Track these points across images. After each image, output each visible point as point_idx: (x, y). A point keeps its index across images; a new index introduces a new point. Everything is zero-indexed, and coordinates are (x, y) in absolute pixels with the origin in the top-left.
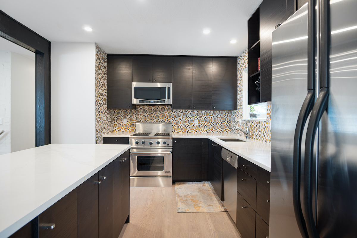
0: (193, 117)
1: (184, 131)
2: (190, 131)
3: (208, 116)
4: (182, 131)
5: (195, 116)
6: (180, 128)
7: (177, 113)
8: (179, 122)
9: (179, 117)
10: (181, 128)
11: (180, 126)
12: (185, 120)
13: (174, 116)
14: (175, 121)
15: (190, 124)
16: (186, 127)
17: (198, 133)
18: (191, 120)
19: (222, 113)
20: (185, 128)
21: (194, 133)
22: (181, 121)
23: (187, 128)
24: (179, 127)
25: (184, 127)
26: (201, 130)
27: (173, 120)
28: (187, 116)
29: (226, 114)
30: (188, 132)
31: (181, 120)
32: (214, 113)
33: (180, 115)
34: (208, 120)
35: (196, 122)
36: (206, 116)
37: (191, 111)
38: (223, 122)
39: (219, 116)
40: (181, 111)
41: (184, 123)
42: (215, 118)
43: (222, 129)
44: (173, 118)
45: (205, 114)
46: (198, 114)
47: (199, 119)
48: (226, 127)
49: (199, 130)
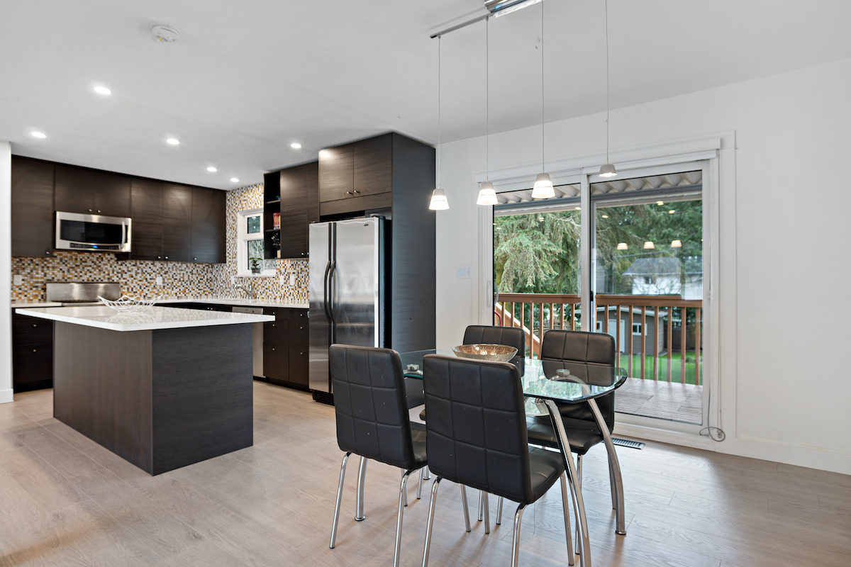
0: (154, 273)
1: (138, 296)
2: (148, 296)
3: (178, 272)
4: (134, 296)
5: (158, 272)
7: (126, 265)
8: (130, 281)
9: (130, 273)
10: (134, 291)
11: (132, 287)
12: (140, 277)
13: (120, 271)
14: (122, 278)
15: (148, 285)
16: (143, 288)
17: (162, 298)
18: (151, 277)
19: (199, 267)
20: (140, 290)
21: (156, 297)
22: (132, 279)
23: (144, 290)
24: (130, 289)
25: (138, 289)
26: (168, 293)
27: (120, 277)
29: (206, 269)
31: (132, 277)
32: (187, 266)
33: (132, 269)
34: (178, 278)
35: (159, 281)
36: (175, 272)
37: (150, 263)
38: (201, 281)
39: (195, 272)
40: (133, 263)
41: (139, 283)
42: (189, 274)
43: (199, 291)
44: (120, 275)
45: (173, 269)
46: (161, 268)
47: (163, 275)
48: (205, 288)
49: (164, 293)
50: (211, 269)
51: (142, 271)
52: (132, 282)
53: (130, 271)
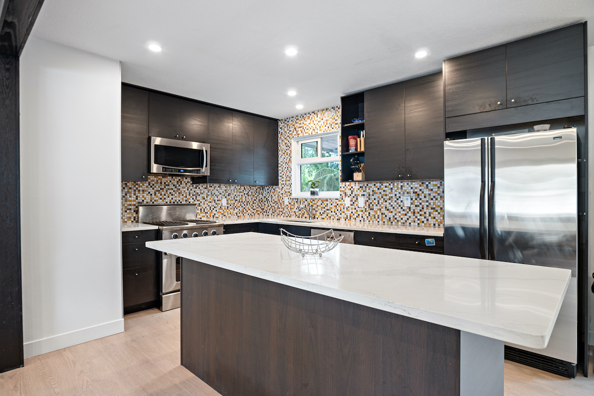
0: (220, 195)
1: (209, 216)
2: (216, 216)
3: (238, 194)
4: (206, 216)
5: (223, 194)
6: (204, 211)
7: (199, 188)
8: (202, 202)
9: (202, 195)
10: (206, 211)
11: (204, 208)
12: (210, 199)
13: (195, 193)
14: (196, 200)
15: (216, 206)
16: (212, 209)
17: (226, 217)
18: (218, 199)
19: (253, 189)
20: (210, 211)
21: (222, 217)
22: (204, 200)
23: (213, 211)
24: (203, 209)
25: (209, 209)
26: (230, 214)
27: (195, 199)
28: (213, 194)
29: (258, 191)
30: (215, 217)
31: (204, 199)
32: (244, 189)
33: (204, 192)
34: (238, 199)
35: (224, 202)
36: (235, 194)
37: (217, 186)
38: (254, 202)
39: (250, 193)
40: (205, 186)
41: (209, 204)
42: (246, 195)
43: (253, 211)
44: (194, 197)
45: (234, 191)
46: (226, 190)
47: (227, 197)
48: (257, 208)
49: (228, 213)
50: (262, 191)
51: (211, 194)
52: (204, 204)
53: (202, 194)
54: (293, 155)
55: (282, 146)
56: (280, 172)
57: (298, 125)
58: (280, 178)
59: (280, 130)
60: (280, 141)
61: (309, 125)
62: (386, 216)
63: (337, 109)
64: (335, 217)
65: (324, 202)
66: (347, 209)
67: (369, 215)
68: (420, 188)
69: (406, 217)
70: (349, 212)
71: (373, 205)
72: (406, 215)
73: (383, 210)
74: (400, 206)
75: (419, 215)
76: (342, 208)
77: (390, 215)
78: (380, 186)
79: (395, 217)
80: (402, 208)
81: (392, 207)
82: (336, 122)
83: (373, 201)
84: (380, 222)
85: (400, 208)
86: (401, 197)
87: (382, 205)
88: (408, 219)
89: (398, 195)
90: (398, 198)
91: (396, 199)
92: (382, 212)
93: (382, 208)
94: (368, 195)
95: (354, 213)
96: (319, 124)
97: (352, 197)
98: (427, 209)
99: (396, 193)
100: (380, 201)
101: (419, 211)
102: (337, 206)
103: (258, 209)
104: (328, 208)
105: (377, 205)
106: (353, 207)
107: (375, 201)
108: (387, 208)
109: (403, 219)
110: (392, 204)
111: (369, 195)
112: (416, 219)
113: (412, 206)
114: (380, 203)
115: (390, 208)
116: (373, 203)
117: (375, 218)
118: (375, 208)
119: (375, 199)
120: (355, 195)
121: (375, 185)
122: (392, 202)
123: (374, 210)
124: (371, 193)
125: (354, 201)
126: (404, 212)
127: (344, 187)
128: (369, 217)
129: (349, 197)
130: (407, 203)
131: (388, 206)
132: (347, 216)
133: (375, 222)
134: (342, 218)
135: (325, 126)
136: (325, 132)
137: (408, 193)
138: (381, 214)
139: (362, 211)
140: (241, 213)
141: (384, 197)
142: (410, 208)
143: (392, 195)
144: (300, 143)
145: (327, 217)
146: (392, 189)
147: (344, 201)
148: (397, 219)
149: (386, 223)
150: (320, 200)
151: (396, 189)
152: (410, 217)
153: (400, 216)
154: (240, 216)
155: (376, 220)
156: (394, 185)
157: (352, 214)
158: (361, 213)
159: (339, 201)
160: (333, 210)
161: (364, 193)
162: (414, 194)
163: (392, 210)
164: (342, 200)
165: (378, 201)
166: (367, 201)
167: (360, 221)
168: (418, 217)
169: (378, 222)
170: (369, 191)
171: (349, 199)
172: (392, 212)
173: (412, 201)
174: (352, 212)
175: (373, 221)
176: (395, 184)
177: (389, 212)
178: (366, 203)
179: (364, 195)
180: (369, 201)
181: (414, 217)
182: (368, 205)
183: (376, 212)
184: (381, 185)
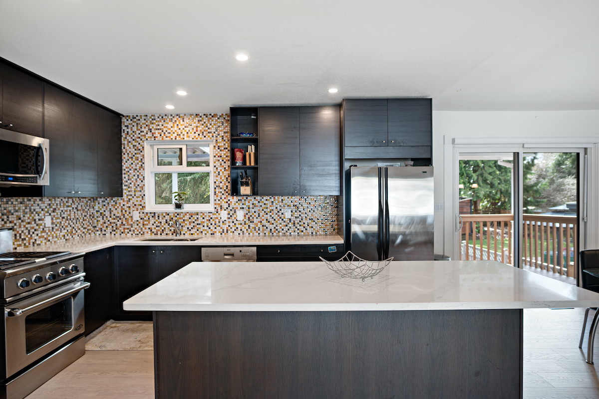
0: (42, 212)
1: (27, 244)
2: (37, 242)
3: (65, 209)
4: (23, 245)
5: (46, 210)
6: (20, 237)
7: (12, 203)
8: (18, 224)
9: (17, 214)
10: (22, 237)
11: (20, 232)
12: (29, 218)
13: (5, 211)
14: (8, 222)
15: (37, 227)
16: (31, 233)
17: (51, 242)
18: (39, 218)
19: (83, 202)
20: (29, 236)
21: (45, 243)
22: (20, 221)
23: (33, 235)
24: (18, 235)
25: (27, 234)
26: (56, 237)
27: (5, 220)
28: (32, 210)
29: (88, 204)
30: (35, 245)
31: (20, 219)
32: (73, 202)
33: (19, 209)
34: (65, 216)
35: (48, 221)
36: (62, 209)
37: (38, 199)
38: (85, 218)
39: (79, 208)
40: (20, 199)
41: (27, 226)
42: (75, 210)
43: (84, 230)
44: (5, 217)
45: (60, 205)
46: (50, 205)
47: (52, 214)
48: (88, 226)
49: (53, 238)
50: (92, 203)
51: (30, 211)
52: (20, 227)
53: (17, 211)
54: (146, 160)
55: (128, 149)
56: (124, 180)
57: (155, 126)
58: (124, 187)
59: (124, 128)
60: (124, 142)
61: (172, 129)
62: (267, 228)
63: (211, 117)
64: (208, 232)
65: (193, 216)
66: (223, 222)
67: (249, 228)
68: (300, 201)
69: (287, 227)
70: (225, 226)
71: (253, 218)
72: (287, 226)
73: (264, 222)
74: (280, 218)
75: (298, 225)
76: (217, 222)
77: (272, 227)
78: (261, 200)
79: (277, 228)
80: (283, 220)
81: (273, 219)
82: (209, 131)
83: (253, 214)
84: (261, 234)
85: (281, 220)
86: (282, 210)
87: (263, 218)
88: (288, 230)
89: (279, 208)
90: (279, 210)
91: (277, 212)
92: (263, 224)
93: (263, 220)
94: (247, 208)
95: (231, 226)
96: (187, 129)
97: (229, 210)
98: (306, 220)
99: (276, 206)
100: (261, 214)
101: (298, 222)
102: (211, 220)
103: (89, 228)
104: (199, 222)
105: (257, 218)
106: (231, 220)
107: (255, 214)
108: (268, 220)
109: (284, 230)
110: (273, 216)
111: (249, 208)
112: (296, 229)
113: (292, 217)
114: (261, 216)
115: (271, 220)
116: (253, 216)
117: (255, 230)
118: (255, 220)
119: (255, 212)
120: (233, 208)
121: (255, 198)
122: (273, 214)
123: (255, 222)
124: (251, 206)
125: (231, 214)
126: (285, 224)
127: (219, 200)
128: (249, 230)
129: (225, 210)
130: (288, 215)
131: (269, 218)
132: (223, 230)
133: (255, 234)
134: (217, 232)
135: (195, 133)
136: (195, 139)
137: (288, 206)
138: (261, 226)
139: (241, 224)
140: (69, 235)
141: (265, 210)
142: (290, 220)
143: (273, 208)
144: (156, 148)
145: (198, 232)
146: (272, 202)
147: (219, 214)
148: (278, 230)
149: (267, 234)
150: (188, 214)
151: (277, 202)
152: (290, 227)
153: (281, 228)
154: (69, 239)
155: (257, 232)
156: (274, 198)
157: (229, 228)
158: (239, 227)
159: (214, 214)
160: (205, 225)
161: (243, 206)
162: (294, 207)
163: (273, 222)
164: (217, 214)
165: (259, 214)
166: (247, 214)
167: (239, 234)
168: (298, 228)
169: (259, 234)
170: (249, 204)
171: (226, 212)
172: (273, 224)
173: (292, 213)
174: (229, 226)
175: (253, 234)
176: (276, 198)
177: (270, 224)
178: (245, 216)
179: (243, 208)
180: (249, 214)
181: (294, 227)
182: (247, 218)
183: (257, 225)
184: (261, 198)
